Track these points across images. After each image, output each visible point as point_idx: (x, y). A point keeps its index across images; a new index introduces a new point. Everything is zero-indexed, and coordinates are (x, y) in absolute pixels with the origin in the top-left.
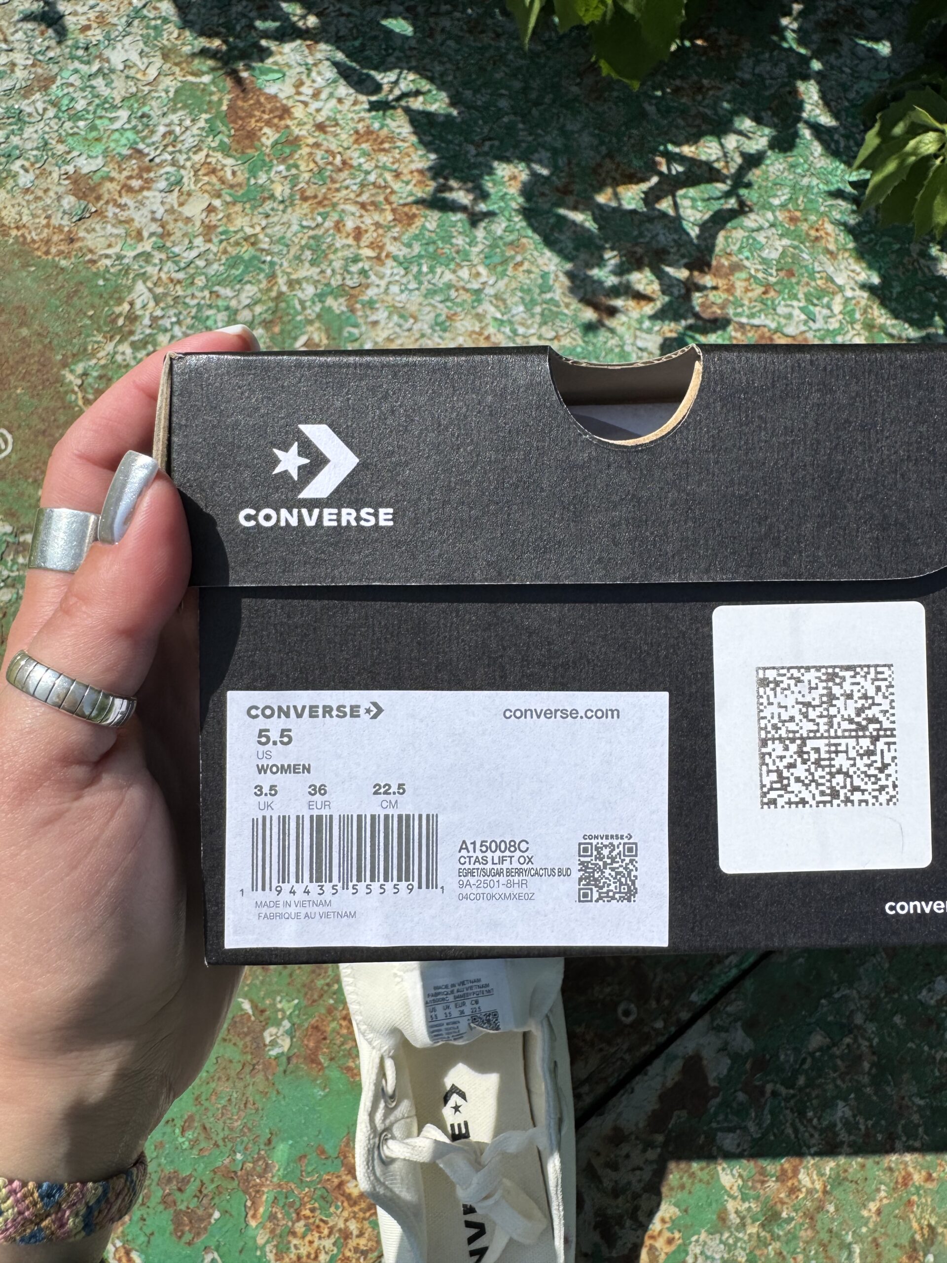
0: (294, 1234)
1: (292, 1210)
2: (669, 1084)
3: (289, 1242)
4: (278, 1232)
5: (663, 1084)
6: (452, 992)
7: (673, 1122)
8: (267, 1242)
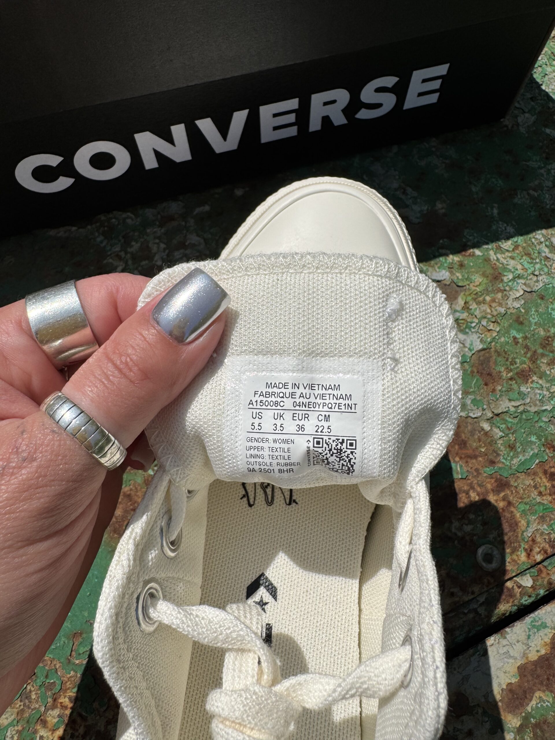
0: (44, 723)
1: (49, 693)
2: (533, 656)
3: (36, 732)
4: (26, 715)
5: (525, 655)
6: (292, 395)
7: (533, 703)
8: (11, 725)
